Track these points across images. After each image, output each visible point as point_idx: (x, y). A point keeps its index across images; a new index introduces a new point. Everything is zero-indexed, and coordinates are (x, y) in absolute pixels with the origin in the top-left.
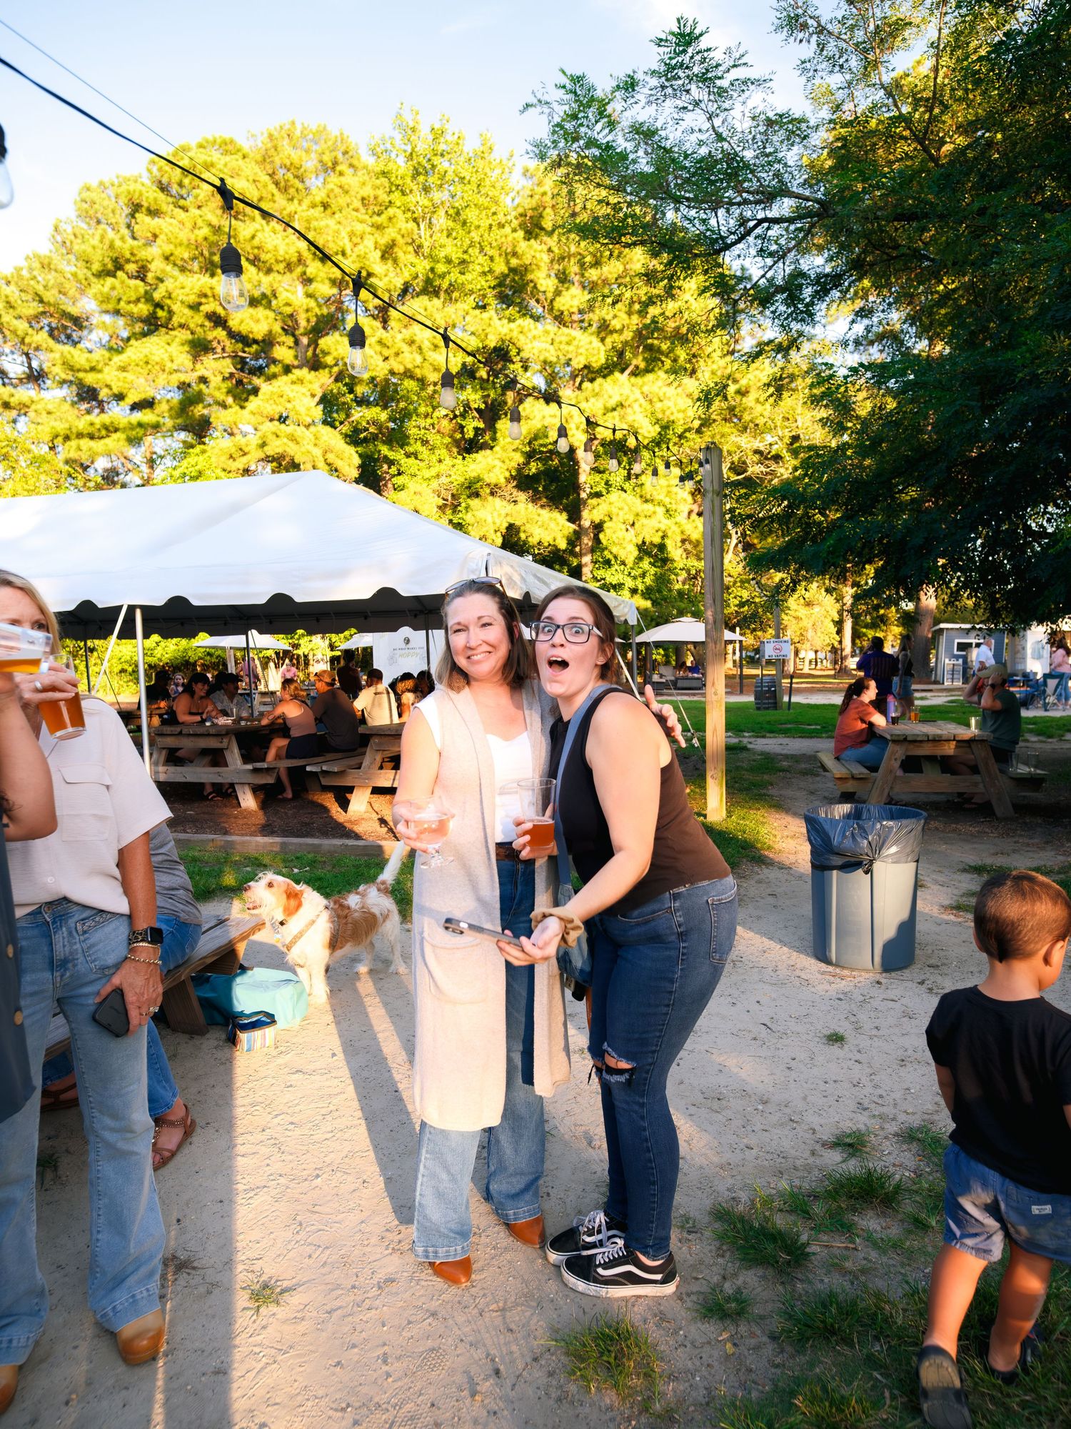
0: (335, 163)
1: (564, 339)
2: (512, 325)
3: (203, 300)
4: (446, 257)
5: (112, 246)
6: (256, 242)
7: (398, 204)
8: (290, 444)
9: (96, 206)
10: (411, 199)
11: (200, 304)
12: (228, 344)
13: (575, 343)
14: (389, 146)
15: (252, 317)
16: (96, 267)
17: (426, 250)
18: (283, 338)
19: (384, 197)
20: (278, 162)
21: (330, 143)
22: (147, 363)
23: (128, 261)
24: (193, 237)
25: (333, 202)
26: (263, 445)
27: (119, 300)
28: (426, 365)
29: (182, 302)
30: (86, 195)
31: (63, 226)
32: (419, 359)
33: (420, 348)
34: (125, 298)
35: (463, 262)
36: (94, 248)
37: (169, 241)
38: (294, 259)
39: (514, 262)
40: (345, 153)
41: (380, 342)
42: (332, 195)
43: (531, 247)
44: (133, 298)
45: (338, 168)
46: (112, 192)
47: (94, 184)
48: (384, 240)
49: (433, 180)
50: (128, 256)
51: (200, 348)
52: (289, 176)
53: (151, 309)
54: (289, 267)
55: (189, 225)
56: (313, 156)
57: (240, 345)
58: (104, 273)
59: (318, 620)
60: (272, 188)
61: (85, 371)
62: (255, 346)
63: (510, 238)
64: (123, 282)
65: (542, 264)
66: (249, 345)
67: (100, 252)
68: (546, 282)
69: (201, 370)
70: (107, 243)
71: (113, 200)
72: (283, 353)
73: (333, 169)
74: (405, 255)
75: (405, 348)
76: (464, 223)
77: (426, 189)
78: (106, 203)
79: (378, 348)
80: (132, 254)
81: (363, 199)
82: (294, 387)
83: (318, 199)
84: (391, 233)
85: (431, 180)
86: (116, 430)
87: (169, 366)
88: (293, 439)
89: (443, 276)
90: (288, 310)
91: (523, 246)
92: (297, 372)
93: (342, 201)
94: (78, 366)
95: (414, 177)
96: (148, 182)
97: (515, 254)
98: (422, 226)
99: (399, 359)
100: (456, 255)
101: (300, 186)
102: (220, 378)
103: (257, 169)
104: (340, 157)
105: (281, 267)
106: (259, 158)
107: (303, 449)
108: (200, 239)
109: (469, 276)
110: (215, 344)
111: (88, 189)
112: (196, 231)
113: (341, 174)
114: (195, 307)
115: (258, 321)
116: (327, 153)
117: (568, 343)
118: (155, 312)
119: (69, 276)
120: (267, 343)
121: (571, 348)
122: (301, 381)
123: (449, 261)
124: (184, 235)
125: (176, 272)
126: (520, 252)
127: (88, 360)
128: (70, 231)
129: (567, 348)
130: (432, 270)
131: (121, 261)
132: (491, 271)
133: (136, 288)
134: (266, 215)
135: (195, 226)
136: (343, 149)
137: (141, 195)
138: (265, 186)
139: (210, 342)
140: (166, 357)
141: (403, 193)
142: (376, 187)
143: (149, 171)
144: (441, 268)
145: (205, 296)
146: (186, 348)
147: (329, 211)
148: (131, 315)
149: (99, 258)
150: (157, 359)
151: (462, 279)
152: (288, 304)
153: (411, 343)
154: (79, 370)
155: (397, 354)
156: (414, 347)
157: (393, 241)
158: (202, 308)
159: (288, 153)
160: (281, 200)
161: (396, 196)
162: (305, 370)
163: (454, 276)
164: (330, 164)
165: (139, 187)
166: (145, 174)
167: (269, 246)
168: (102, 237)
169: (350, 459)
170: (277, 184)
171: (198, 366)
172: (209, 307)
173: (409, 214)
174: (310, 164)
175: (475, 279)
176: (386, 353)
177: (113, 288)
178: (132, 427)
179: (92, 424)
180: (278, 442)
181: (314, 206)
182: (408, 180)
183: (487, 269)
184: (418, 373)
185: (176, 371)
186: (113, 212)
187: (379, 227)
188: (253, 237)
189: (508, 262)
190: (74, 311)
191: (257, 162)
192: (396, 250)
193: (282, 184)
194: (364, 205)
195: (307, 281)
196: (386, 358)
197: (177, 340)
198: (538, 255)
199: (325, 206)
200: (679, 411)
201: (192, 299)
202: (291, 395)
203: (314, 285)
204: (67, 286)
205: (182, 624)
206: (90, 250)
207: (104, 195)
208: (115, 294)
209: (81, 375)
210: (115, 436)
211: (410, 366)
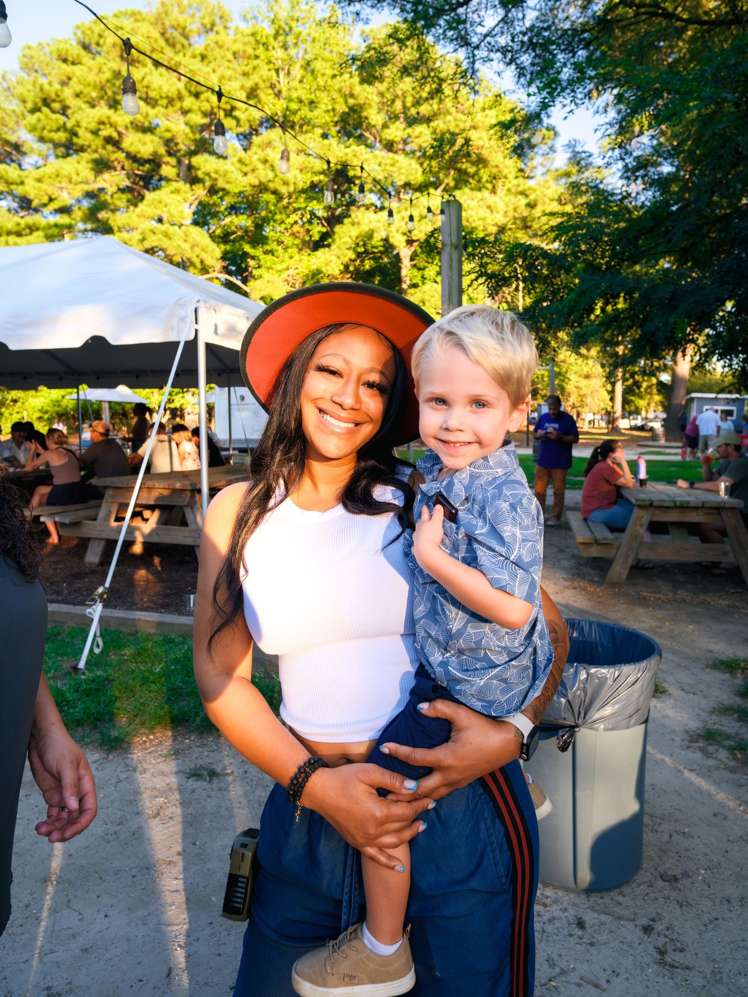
0: (213, 25)
1: (389, 161)
2: (348, 150)
3: (102, 127)
4: (298, 98)
5: (41, 89)
6: (145, 83)
7: (263, 57)
8: (164, 239)
9: (34, 61)
10: (272, 53)
11: (99, 130)
12: (127, 164)
13: (398, 165)
14: (256, 13)
15: (140, 140)
16: (30, 105)
17: (284, 94)
18: (167, 159)
19: (250, 51)
20: (167, 23)
21: (209, 10)
22: (58, 176)
23: (54, 101)
24: (98, 79)
25: (209, 54)
26: (143, 240)
27: (44, 129)
28: (277, 179)
29: (86, 129)
30: (27, 52)
31: (8, 76)
32: (271, 175)
33: (272, 166)
34: (48, 128)
35: (312, 102)
36: (29, 91)
37: (80, 82)
38: (175, 96)
39: (351, 101)
40: (221, 18)
41: (240, 161)
42: (209, 49)
43: (365, 90)
44: (54, 128)
45: (215, 29)
46: (47, 50)
47: (34, 45)
48: (249, 84)
49: (291, 39)
50: (53, 96)
51: (102, 166)
52: (176, 34)
53: (68, 136)
54: (171, 102)
55: (95, 70)
56: (197, 20)
57: (136, 165)
58: (35, 110)
59: (137, 377)
60: (162, 42)
61: (17, 184)
62: (147, 166)
63: (348, 83)
64: (47, 116)
65: (373, 104)
66: (142, 165)
67: (32, 94)
68: (375, 117)
69: (100, 183)
70: (38, 87)
71: (48, 56)
72: (168, 170)
73: (212, 30)
74: (267, 97)
75: (260, 166)
76: (313, 72)
77: (285, 47)
78: (42, 58)
79: (239, 165)
80: (57, 96)
81: (234, 53)
82: (173, 196)
83: (198, 52)
84: (255, 78)
85: (289, 38)
86: (38, 229)
87: (75, 178)
88: (166, 235)
89: (295, 113)
90: (168, 135)
91: (358, 89)
92: (175, 185)
93: (217, 53)
94: (11, 180)
95: (275, 38)
96: (74, 43)
97: (352, 96)
98: (281, 74)
99: (256, 174)
100: (305, 96)
101: (186, 43)
102: (115, 189)
103: (151, 28)
104: (217, 21)
105: (164, 102)
106: (153, 20)
107: (175, 244)
108: (104, 81)
109: (316, 113)
110: (116, 163)
111: (29, 48)
112: (101, 75)
113: (217, 33)
114: (95, 133)
115: (145, 144)
116: (207, 17)
117: (392, 165)
118: (71, 139)
119: (9, 112)
120: (155, 162)
121: (394, 169)
122: (177, 191)
123: (301, 101)
124: (91, 78)
125: (85, 106)
126: (355, 93)
127: (19, 176)
128: (14, 79)
129: (391, 168)
130: (287, 109)
131: (49, 101)
132: (334, 110)
133: (57, 120)
134: (157, 64)
135: (100, 71)
136: (220, 14)
137: (67, 51)
138: (156, 41)
139: (113, 162)
140: (73, 171)
141: (267, 49)
142: (245, 44)
143: (75, 34)
144: (294, 106)
145: (103, 123)
146: (90, 165)
147: (206, 61)
148: (52, 141)
149: (32, 98)
150: (66, 173)
151: (310, 115)
152: (168, 130)
153: (265, 161)
154: (12, 183)
155: (253, 170)
156: (268, 165)
157: (257, 85)
158: (101, 133)
159: (176, 16)
160: (168, 51)
161: (261, 51)
162: (181, 183)
163: (305, 112)
164: (209, 26)
165: (68, 46)
166: (72, 36)
167: (155, 86)
168: (35, 82)
169: (213, 253)
170: (167, 40)
171: (99, 179)
172: (107, 132)
173: (271, 66)
174: (194, 26)
175: (320, 115)
176: (245, 169)
177: (39, 120)
178: (49, 227)
179: (18, 224)
180: (154, 238)
181: (194, 57)
182: (271, 39)
183: (330, 107)
184: (272, 186)
185: (81, 182)
186: (47, 65)
187: (246, 75)
188: (143, 79)
189: (346, 102)
190: (13, 139)
191: (151, 23)
192: (259, 92)
193: (171, 41)
194: (235, 58)
195: (185, 112)
196: (246, 174)
197: (84, 159)
198: (370, 96)
199: (203, 57)
200: (480, 219)
201: (93, 126)
202: (168, 201)
203: (189, 115)
204: (7, 119)
205: (25, 378)
206: (25, 93)
207: (41, 53)
208: (40, 125)
209: (13, 187)
210: (36, 234)
211: (264, 180)
